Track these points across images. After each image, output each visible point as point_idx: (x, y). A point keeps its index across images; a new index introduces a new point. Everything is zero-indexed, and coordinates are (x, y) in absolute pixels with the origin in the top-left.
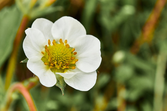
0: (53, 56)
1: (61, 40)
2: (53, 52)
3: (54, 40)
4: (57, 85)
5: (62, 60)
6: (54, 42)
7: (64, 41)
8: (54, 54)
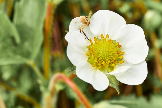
0: (99, 56)
1: (102, 35)
2: (98, 52)
3: (95, 37)
4: (111, 85)
5: (109, 59)
6: (95, 39)
7: (105, 37)
8: (99, 54)
